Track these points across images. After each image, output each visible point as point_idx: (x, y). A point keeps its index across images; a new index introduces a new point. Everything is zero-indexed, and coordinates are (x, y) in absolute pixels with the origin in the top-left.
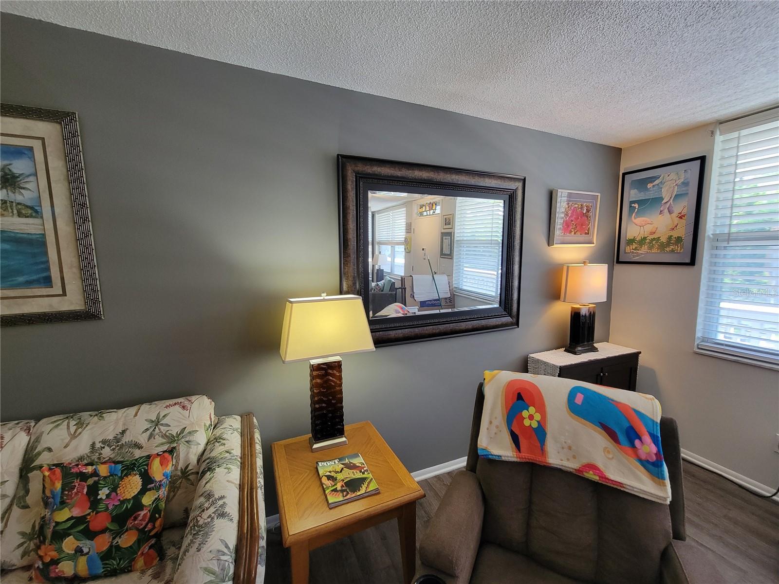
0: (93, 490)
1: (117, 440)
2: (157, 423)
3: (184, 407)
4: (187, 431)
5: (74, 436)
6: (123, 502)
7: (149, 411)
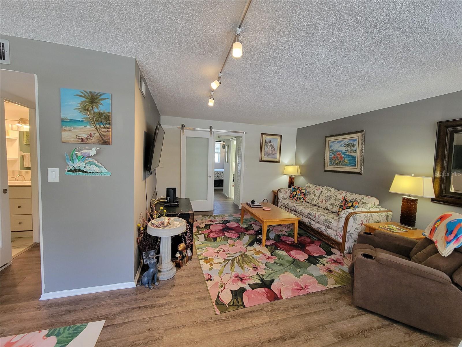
0: (346, 202)
1: (355, 199)
2: (362, 199)
3: (369, 198)
4: (367, 203)
5: (350, 196)
6: (348, 206)
7: (362, 196)
